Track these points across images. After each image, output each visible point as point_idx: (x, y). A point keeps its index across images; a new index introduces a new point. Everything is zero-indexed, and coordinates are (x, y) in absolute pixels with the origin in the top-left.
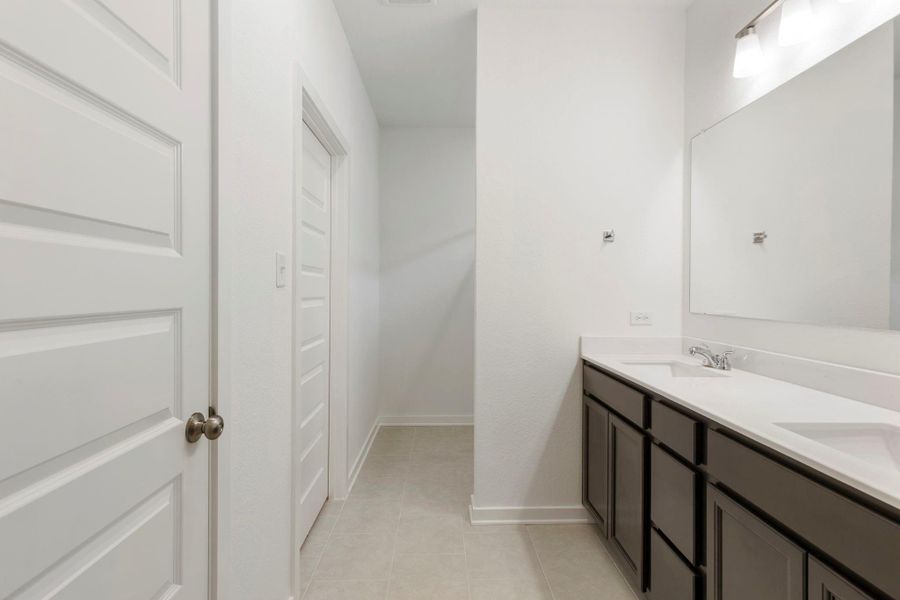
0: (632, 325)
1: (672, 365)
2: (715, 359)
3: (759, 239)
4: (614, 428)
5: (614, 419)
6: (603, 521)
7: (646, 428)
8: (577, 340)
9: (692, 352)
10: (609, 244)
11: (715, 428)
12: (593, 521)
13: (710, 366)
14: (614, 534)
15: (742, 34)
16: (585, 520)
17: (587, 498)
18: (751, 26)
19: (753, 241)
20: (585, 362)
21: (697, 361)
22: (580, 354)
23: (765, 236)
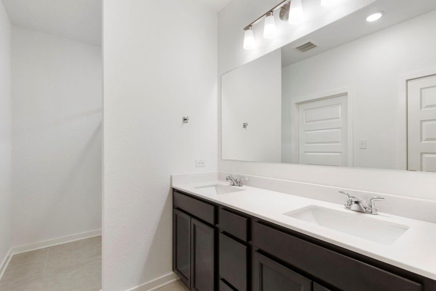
0: (196, 167)
1: (216, 186)
2: (236, 180)
3: (245, 126)
4: (195, 226)
5: (194, 221)
6: (187, 279)
7: (215, 224)
8: (170, 178)
9: (227, 179)
10: (185, 124)
11: (257, 221)
12: (179, 278)
13: (234, 185)
14: (194, 286)
15: (247, 28)
16: (175, 280)
17: (176, 267)
18: (250, 26)
19: (243, 126)
20: (174, 190)
21: (228, 183)
22: (171, 185)
23: (247, 125)
